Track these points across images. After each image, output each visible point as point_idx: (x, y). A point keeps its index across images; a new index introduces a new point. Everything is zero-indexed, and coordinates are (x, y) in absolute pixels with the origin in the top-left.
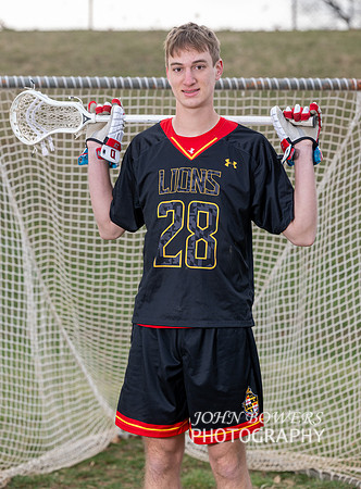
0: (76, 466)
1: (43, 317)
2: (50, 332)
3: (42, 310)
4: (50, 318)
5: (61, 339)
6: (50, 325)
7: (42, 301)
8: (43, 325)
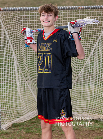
0: (30, 120)
1: (20, 77)
2: (22, 82)
3: (20, 75)
4: (22, 77)
5: (25, 84)
6: (22, 79)
7: (20, 73)
8: (20, 80)
